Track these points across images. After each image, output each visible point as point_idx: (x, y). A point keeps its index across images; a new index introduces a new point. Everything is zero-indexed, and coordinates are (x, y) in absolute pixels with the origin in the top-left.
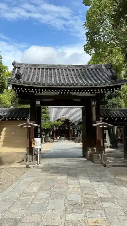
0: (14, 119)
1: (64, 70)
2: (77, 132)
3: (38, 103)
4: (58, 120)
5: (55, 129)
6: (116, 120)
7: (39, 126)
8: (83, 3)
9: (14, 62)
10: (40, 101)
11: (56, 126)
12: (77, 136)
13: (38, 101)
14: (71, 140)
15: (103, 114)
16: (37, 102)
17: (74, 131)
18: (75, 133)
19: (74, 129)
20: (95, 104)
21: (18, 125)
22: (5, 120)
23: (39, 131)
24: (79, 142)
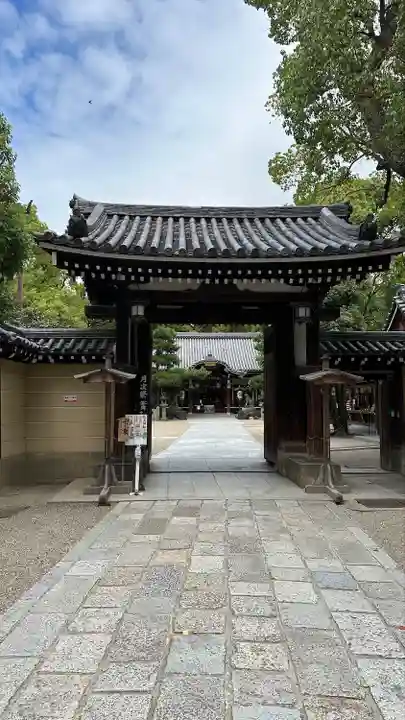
0: (72, 358)
1: (213, 221)
2: (243, 395)
3: (139, 311)
4: (198, 367)
5: (191, 387)
6: (363, 362)
7: (144, 378)
8: (270, 36)
9: (75, 198)
10: (142, 304)
11: (195, 380)
12: (243, 403)
13: (137, 304)
14: (229, 414)
15: (326, 345)
16: (134, 308)
17: (236, 392)
18: (239, 397)
19: (236, 386)
20: (308, 314)
21: (76, 376)
22: (45, 360)
23: (143, 394)
24: (247, 418)
